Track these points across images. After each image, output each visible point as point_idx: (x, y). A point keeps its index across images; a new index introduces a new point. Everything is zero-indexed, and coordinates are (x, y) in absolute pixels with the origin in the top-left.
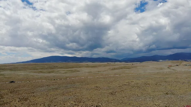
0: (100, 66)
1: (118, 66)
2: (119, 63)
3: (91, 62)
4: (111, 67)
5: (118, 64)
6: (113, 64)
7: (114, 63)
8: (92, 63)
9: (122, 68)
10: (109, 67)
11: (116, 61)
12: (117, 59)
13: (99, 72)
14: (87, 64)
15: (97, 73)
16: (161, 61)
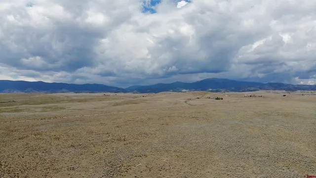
0: (92, 99)
1: (122, 100)
2: (122, 94)
3: (72, 91)
4: (112, 101)
5: (121, 96)
6: (113, 96)
7: (114, 94)
8: (75, 94)
9: (127, 104)
10: (108, 101)
11: (117, 90)
12: (119, 87)
13: (95, 108)
14: (68, 97)
15: (93, 110)
16: (184, 90)
